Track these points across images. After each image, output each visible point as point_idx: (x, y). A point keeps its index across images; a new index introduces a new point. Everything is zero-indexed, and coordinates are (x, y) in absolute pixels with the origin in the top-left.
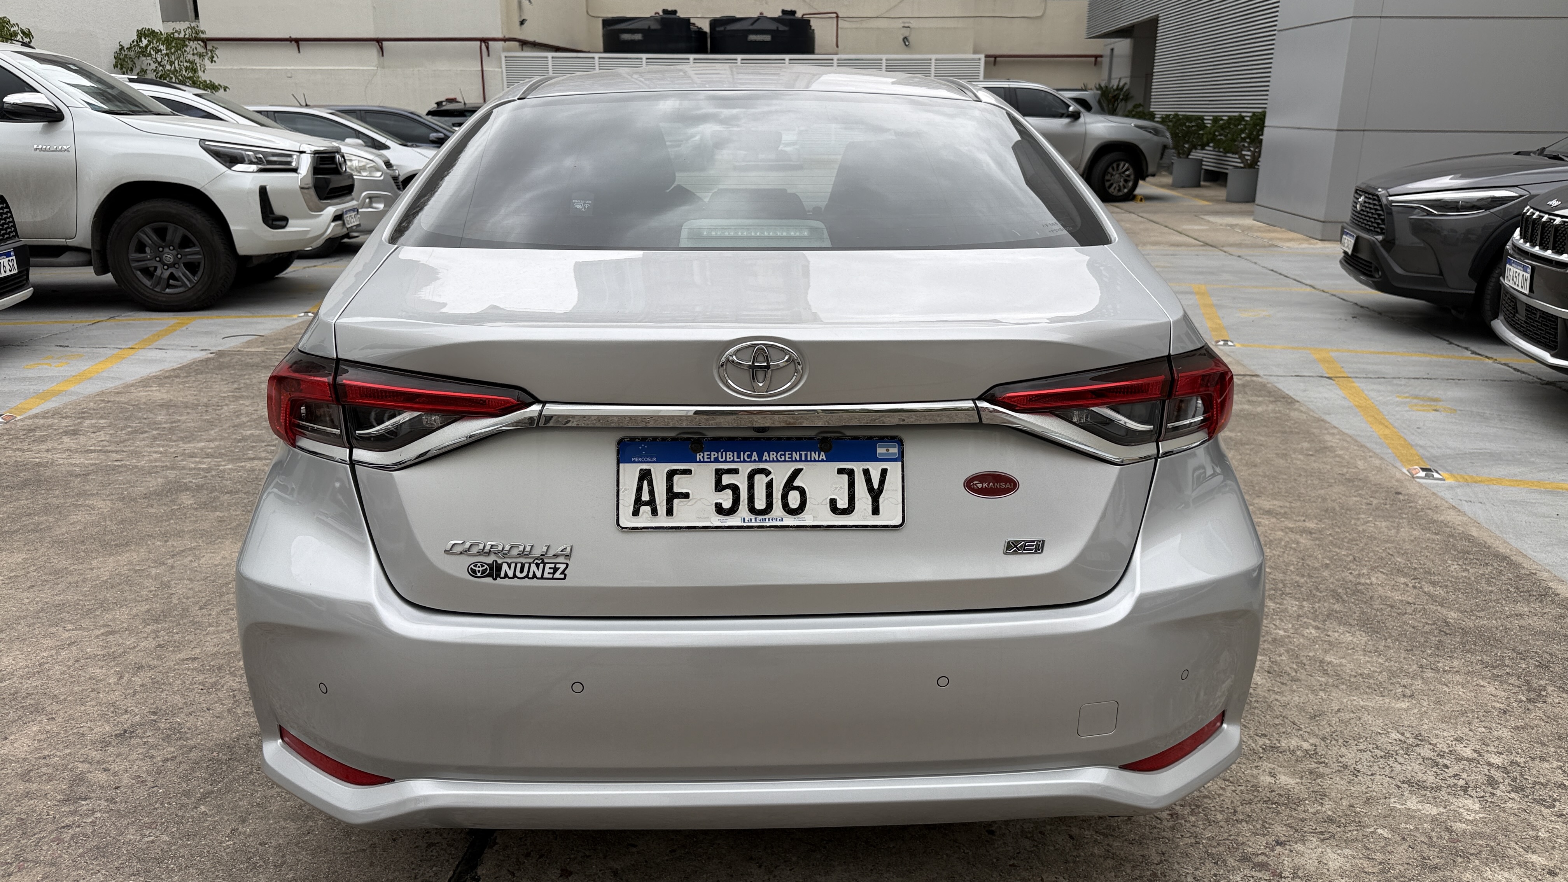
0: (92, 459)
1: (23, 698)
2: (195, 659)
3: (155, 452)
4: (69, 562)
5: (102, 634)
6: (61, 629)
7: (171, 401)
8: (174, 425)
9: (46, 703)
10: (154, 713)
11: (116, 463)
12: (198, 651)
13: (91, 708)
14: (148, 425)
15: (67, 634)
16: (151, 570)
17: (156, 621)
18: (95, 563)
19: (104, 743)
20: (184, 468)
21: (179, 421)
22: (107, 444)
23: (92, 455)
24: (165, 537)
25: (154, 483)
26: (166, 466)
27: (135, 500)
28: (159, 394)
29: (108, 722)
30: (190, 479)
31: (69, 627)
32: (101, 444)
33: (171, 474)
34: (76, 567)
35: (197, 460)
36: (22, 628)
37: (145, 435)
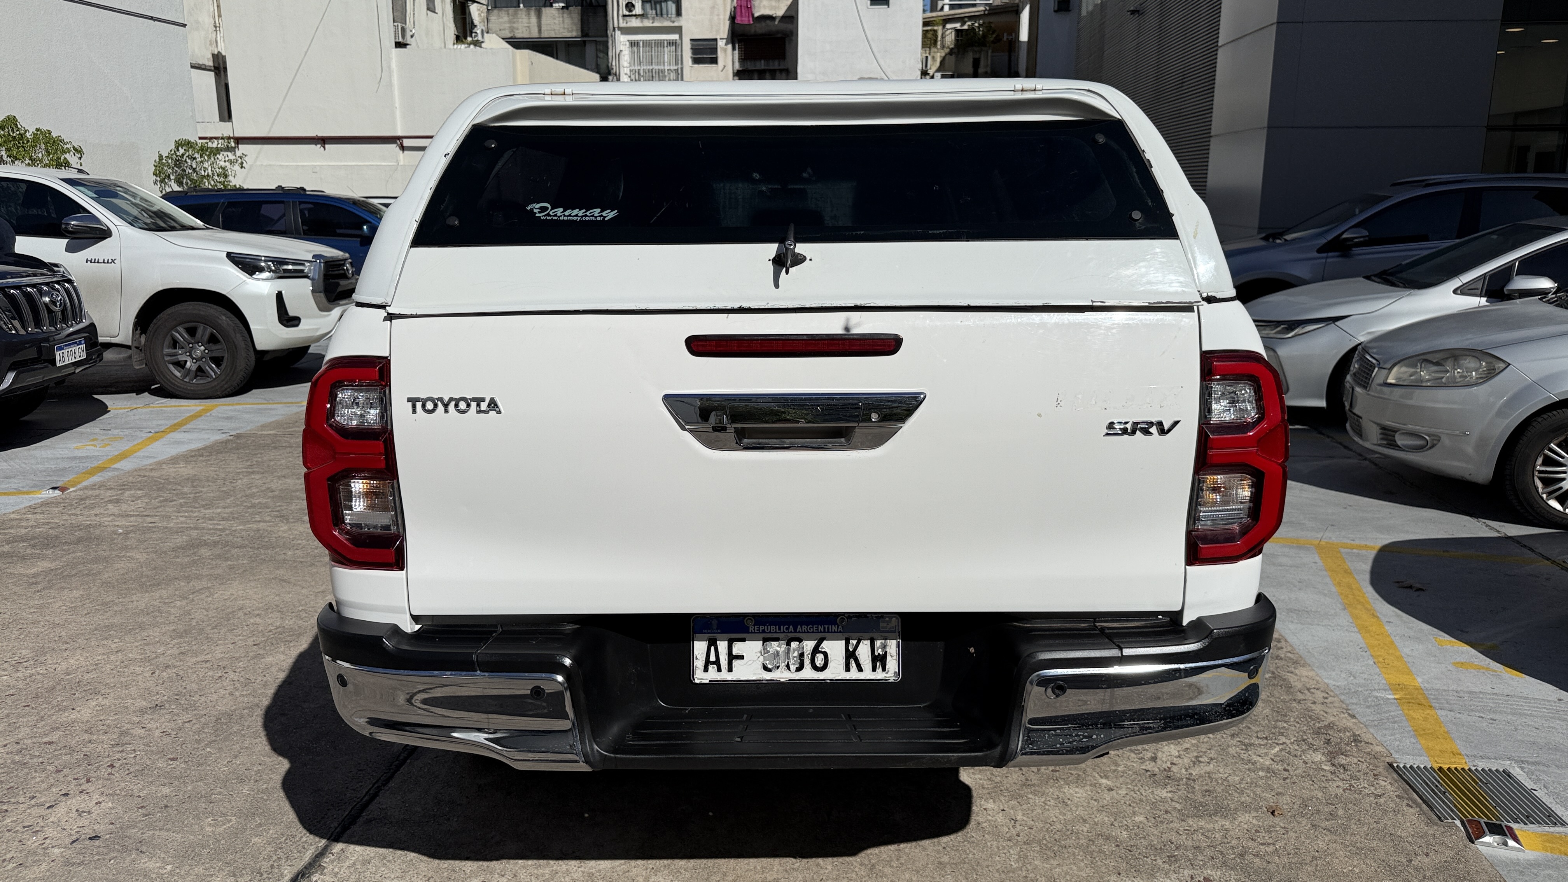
0: (131, 522)
1: (85, 685)
2: (207, 661)
3: (181, 516)
4: (115, 597)
5: (141, 645)
6: (110, 642)
7: (195, 475)
8: (197, 495)
9: (101, 687)
10: (177, 695)
11: (150, 525)
12: (209, 656)
13: (133, 690)
14: (177, 495)
15: (115, 645)
16: (177, 602)
17: (181, 637)
18: (134, 598)
19: (143, 711)
20: (203, 528)
21: (202, 492)
22: (143, 510)
23: (132, 519)
24: (188, 579)
25: (180, 540)
26: (190, 527)
27: (165, 553)
28: (186, 470)
29: (145, 699)
30: (209, 537)
31: (116, 640)
32: (138, 510)
33: (194, 533)
34: (120, 600)
35: (215, 522)
36: (81, 641)
37: (173, 503)
